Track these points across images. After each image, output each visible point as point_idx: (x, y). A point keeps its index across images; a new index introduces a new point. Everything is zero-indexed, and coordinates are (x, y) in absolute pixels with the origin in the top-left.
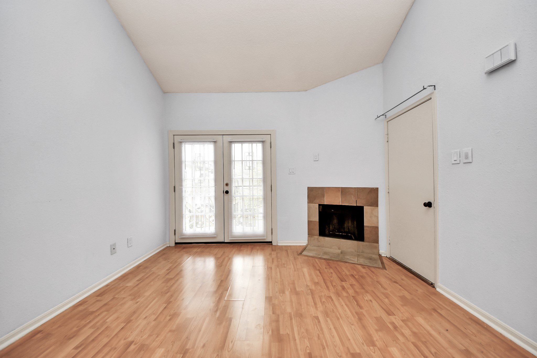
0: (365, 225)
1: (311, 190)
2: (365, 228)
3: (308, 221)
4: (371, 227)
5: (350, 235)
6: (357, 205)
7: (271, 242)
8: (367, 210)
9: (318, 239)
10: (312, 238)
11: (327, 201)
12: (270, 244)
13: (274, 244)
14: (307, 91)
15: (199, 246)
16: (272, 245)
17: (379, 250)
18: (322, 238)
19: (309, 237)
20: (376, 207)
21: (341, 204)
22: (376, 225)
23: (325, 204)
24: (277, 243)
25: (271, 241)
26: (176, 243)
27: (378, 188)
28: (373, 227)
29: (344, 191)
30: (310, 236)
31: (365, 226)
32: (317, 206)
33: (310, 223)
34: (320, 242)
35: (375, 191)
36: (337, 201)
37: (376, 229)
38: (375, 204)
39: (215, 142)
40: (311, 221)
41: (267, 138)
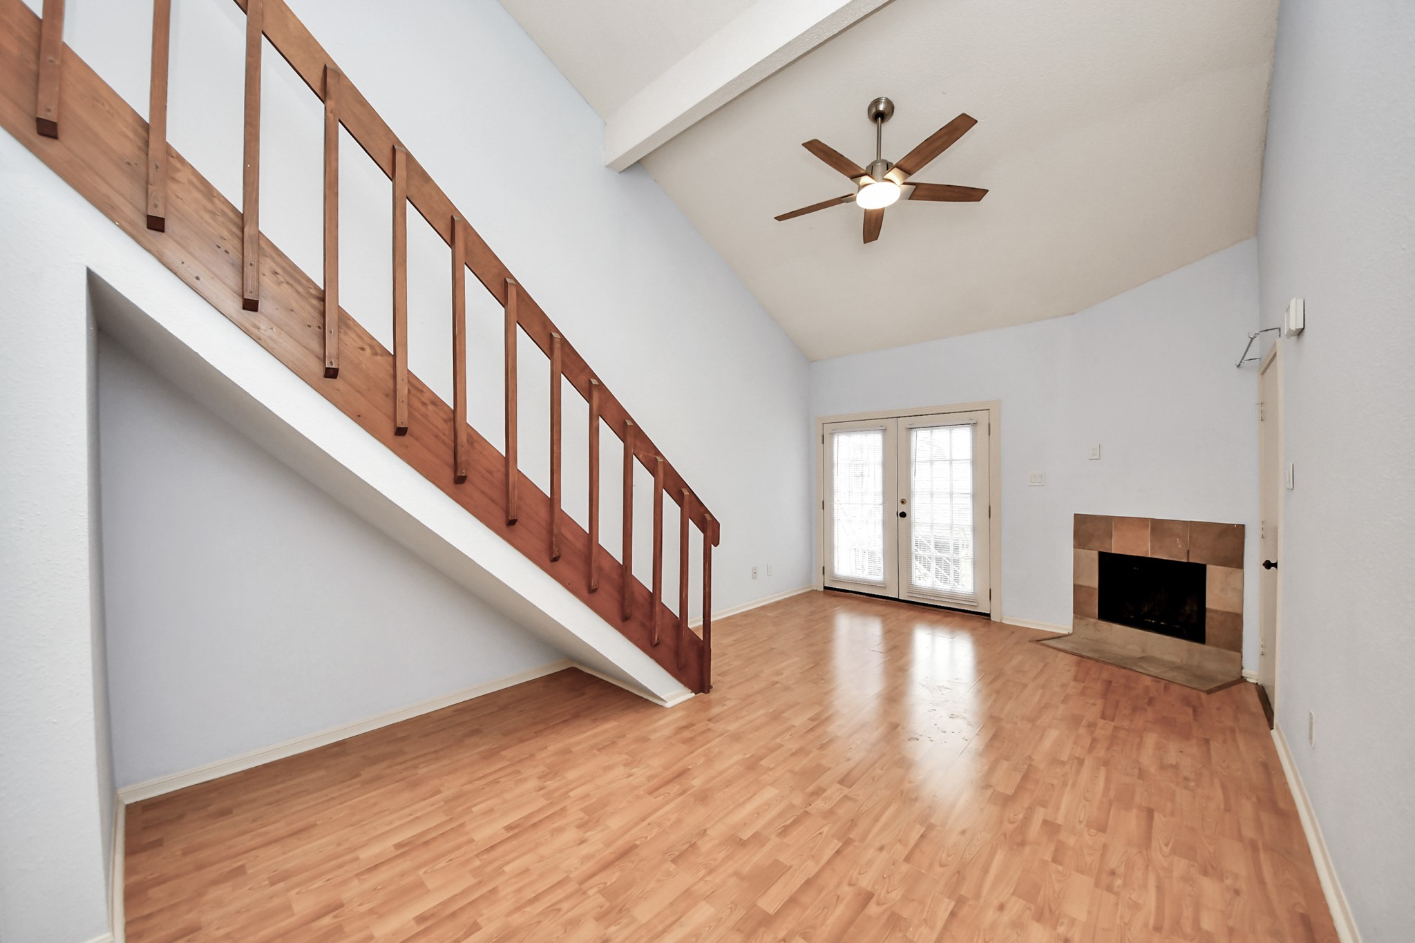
0: (1207, 606)
1: (1081, 521)
2: (1208, 615)
3: (1074, 585)
4: (1223, 613)
5: (1177, 626)
6: (1191, 560)
7: (988, 615)
8: (1215, 575)
9: (1094, 624)
10: (1083, 622)
11: (1117, 547)
12: (986, 617)
13: (993, 618)
14: (1074, 313)
15: (858, 597)
16: (990, 619)
17: (1242, 668)
18: (1105, 625)
19: (1075, 617)
20: (1237, 567)
21: (1150, 556)
22: (1238, 611)
23: (1113, 552)
24: (1002, 618)
25: (988, 612)
26: (825, 588)
27: (1244, 525)
28: (1228, 613)
29: (1158, 527)
30: (1079, 616)
31: (1209, 609)
32: (1095, 555)
33: (1077, 588)
34: (1099, 631)
35: (1238, 532)
36: (1141, 546)
37: (1235, 620)
38: (1236, 560)
39: (884, 430)
40: (1081, 586)
41: (982, 417)
